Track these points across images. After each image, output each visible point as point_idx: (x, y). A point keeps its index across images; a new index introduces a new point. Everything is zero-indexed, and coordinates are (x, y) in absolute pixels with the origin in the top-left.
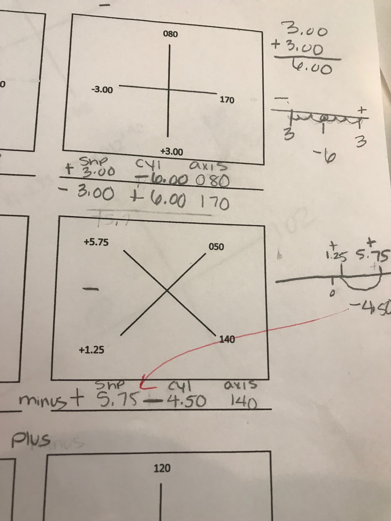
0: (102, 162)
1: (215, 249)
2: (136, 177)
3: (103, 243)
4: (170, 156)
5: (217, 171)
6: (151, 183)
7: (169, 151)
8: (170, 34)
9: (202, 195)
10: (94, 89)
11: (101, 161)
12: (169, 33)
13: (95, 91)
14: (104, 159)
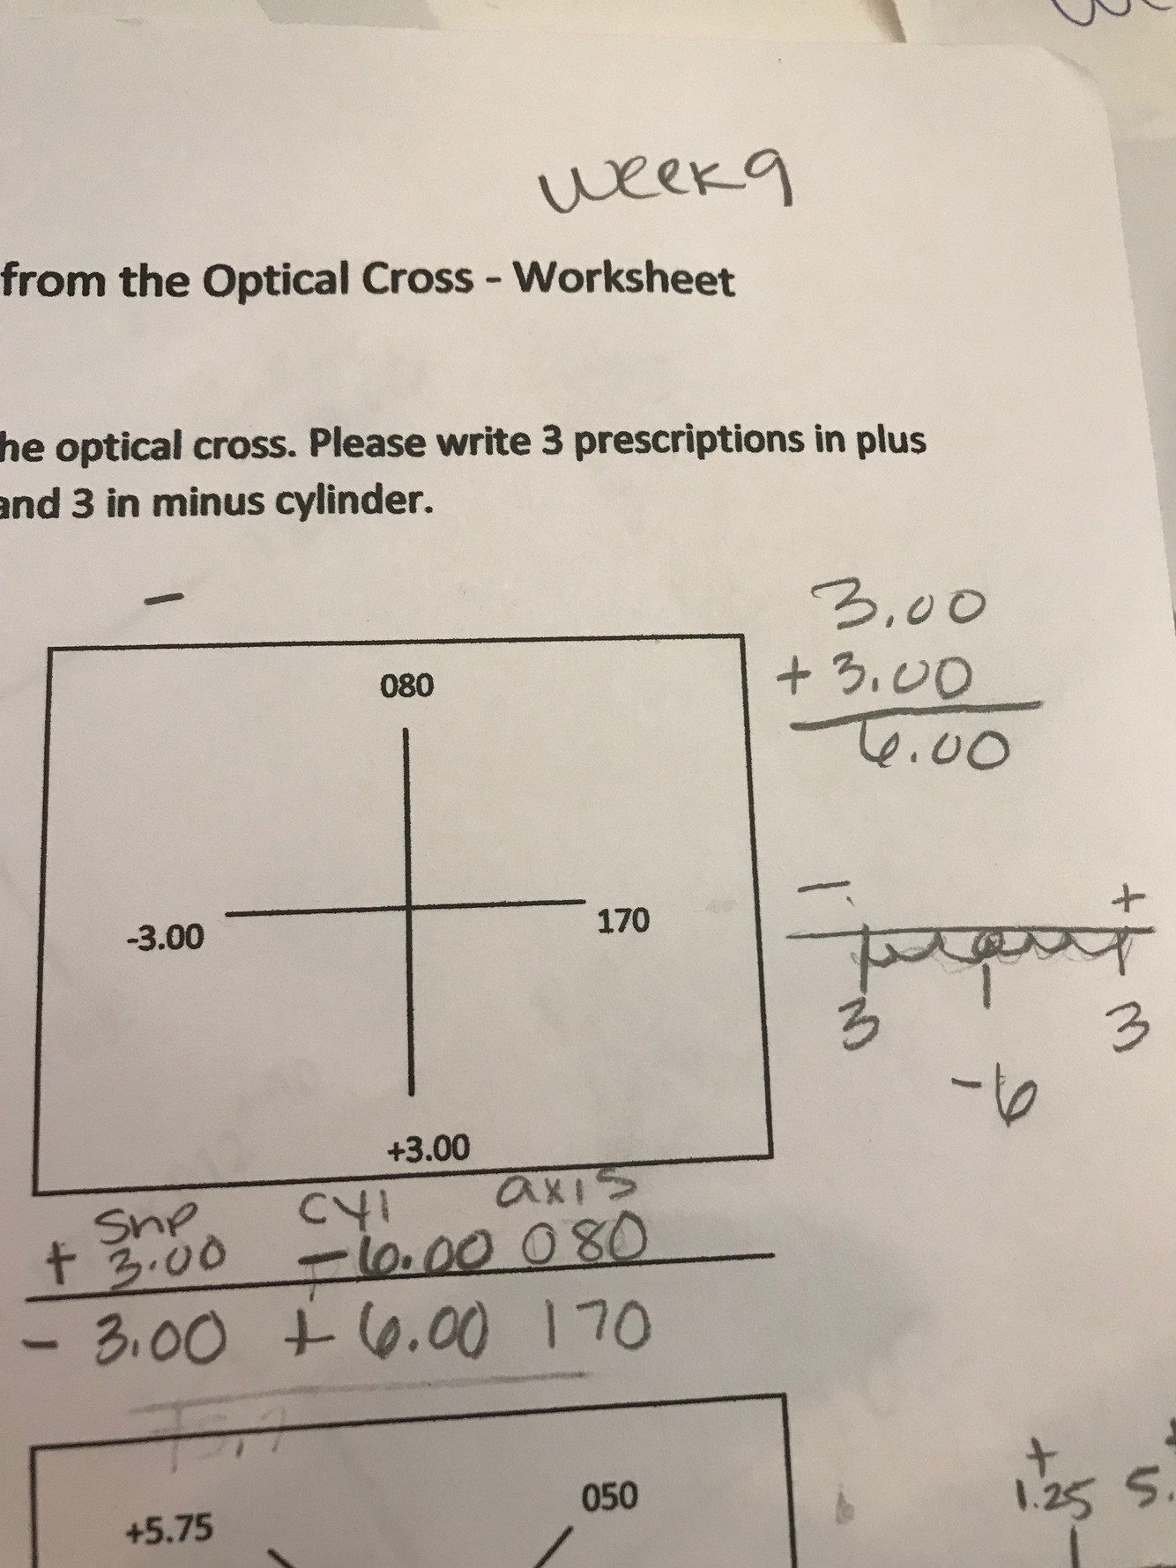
0: (178, 1220)
1: (606, 1508)
2: (304, 1261)
3: (194, 1531)
4: (423, 1166)
5: (601, 1204)
6: (358, 1279)
7: (417, 1148)
8: (405, 686)
9: (547, 1301)
10: (135, 941)
11: (175, 1216)
12: (400, 685)
13: (141, 948)
14: (182, 1209)
